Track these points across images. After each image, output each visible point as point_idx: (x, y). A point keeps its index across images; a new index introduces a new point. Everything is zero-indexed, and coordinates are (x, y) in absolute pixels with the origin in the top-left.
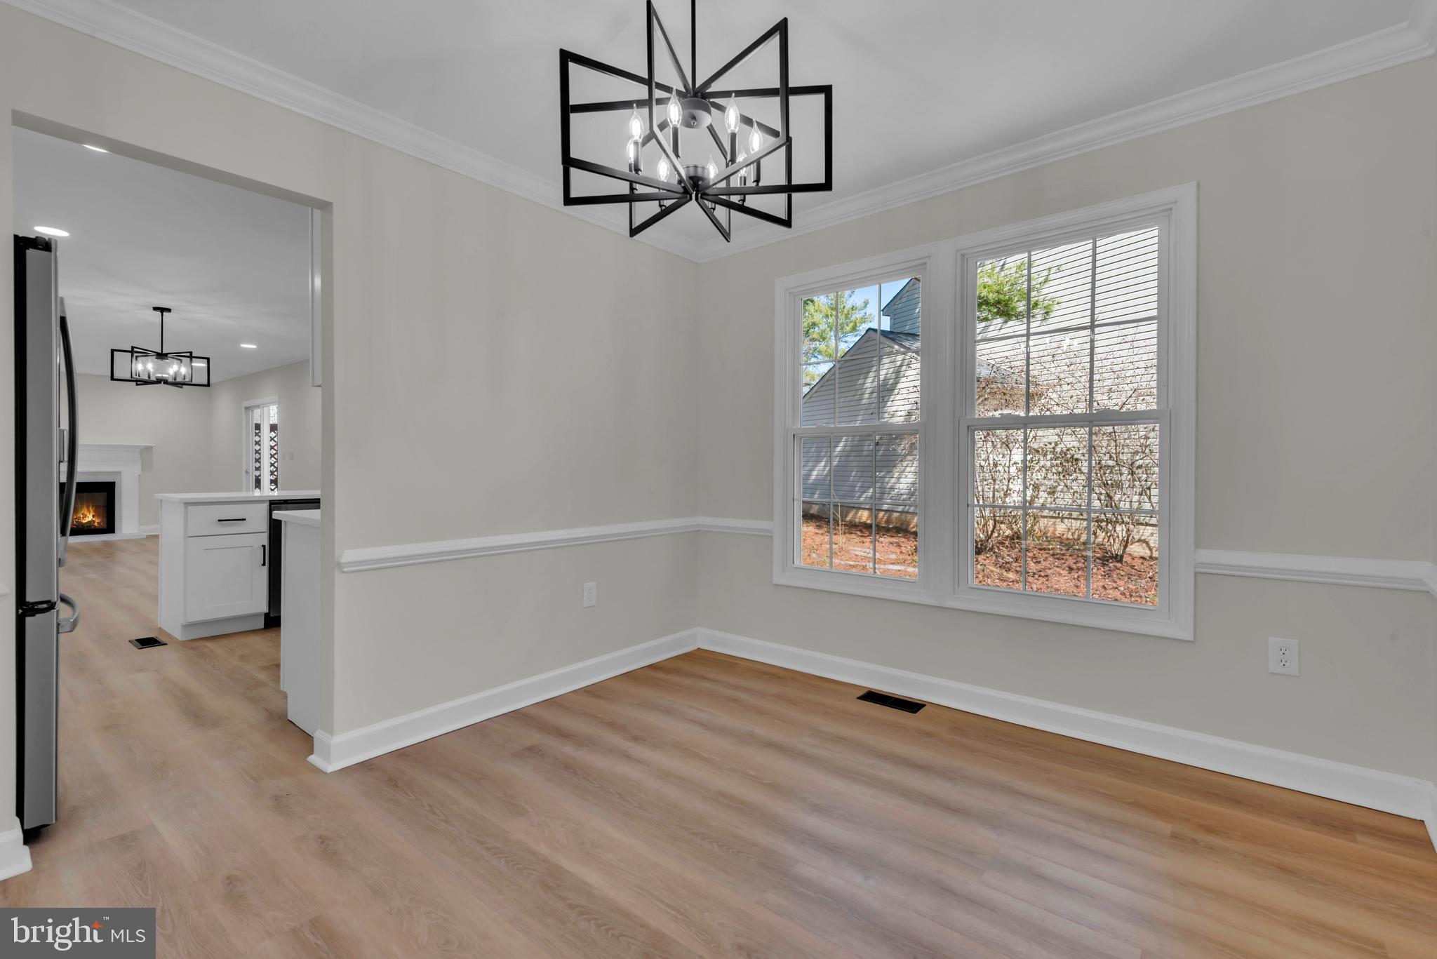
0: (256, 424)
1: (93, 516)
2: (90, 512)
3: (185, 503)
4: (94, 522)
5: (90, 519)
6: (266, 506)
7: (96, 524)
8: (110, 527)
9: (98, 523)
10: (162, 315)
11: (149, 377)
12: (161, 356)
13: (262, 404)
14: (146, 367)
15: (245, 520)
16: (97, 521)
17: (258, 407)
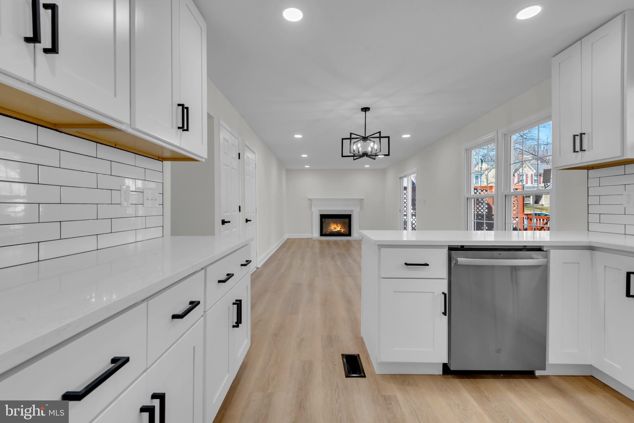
0: (404, 187)
1: (340, 228)
2: (338, 227)
3: (379, 245)
4: (341, 231)
5: (338, 230)
6: (445, 251)
7: (342, 232)
8: (349, 234)
9: (343, 231)
10: (365, 113)
11: (359, 152)
12: (365, 139)
13: (408, 175)
14: (358, 147)
15: (428, 265)
16: (343, 230)
17: (406, 176)
